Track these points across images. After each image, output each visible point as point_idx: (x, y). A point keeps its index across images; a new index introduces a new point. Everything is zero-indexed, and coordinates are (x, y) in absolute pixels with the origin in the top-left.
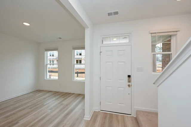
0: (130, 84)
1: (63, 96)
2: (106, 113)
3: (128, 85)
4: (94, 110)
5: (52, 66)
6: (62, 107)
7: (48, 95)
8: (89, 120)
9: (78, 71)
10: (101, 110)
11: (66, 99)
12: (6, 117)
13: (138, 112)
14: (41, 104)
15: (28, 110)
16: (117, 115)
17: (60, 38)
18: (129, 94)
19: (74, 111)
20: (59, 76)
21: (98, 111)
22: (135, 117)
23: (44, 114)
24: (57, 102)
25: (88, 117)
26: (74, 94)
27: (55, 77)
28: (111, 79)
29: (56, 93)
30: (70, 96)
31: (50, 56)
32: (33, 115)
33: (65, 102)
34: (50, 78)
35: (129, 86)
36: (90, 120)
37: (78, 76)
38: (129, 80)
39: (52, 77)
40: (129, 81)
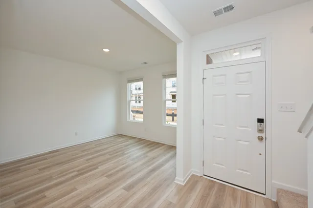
0: (263, 135)
1: (149, 146)
2: (213, 181)
3: (258, 137)
4: (192, 173)
5: (138, 104)
6: (146, 159)
7: (130, 141)
8: (183, 184)
9: (173, 112)
10: (204, 175)
11: (152, 150)
12: (88, 160)
13: (281, 192)
14: (121, 152)
15: (108, 156)
16: (234, 188)
17: (145, 63)
18: (260, 154)
19: (163, 168)
20: (144, 119)
21: (199, 175)
22: (275, 200)
23: (123, 164)
24: (140, 153)
25: (181, 180)
26: (164, 144)
27: (140, 118)
28: (222, 125)
29: (140, 141)
30: (159, 147)
31: (136, 89)
32: (112, 163)
33: (152, 154)
34: (134, 119)
35: (261, 139)
36: (185, 185)
37: (173, 120)
38: (260, 128)
39: (136, 119)
40: (260, 131)
